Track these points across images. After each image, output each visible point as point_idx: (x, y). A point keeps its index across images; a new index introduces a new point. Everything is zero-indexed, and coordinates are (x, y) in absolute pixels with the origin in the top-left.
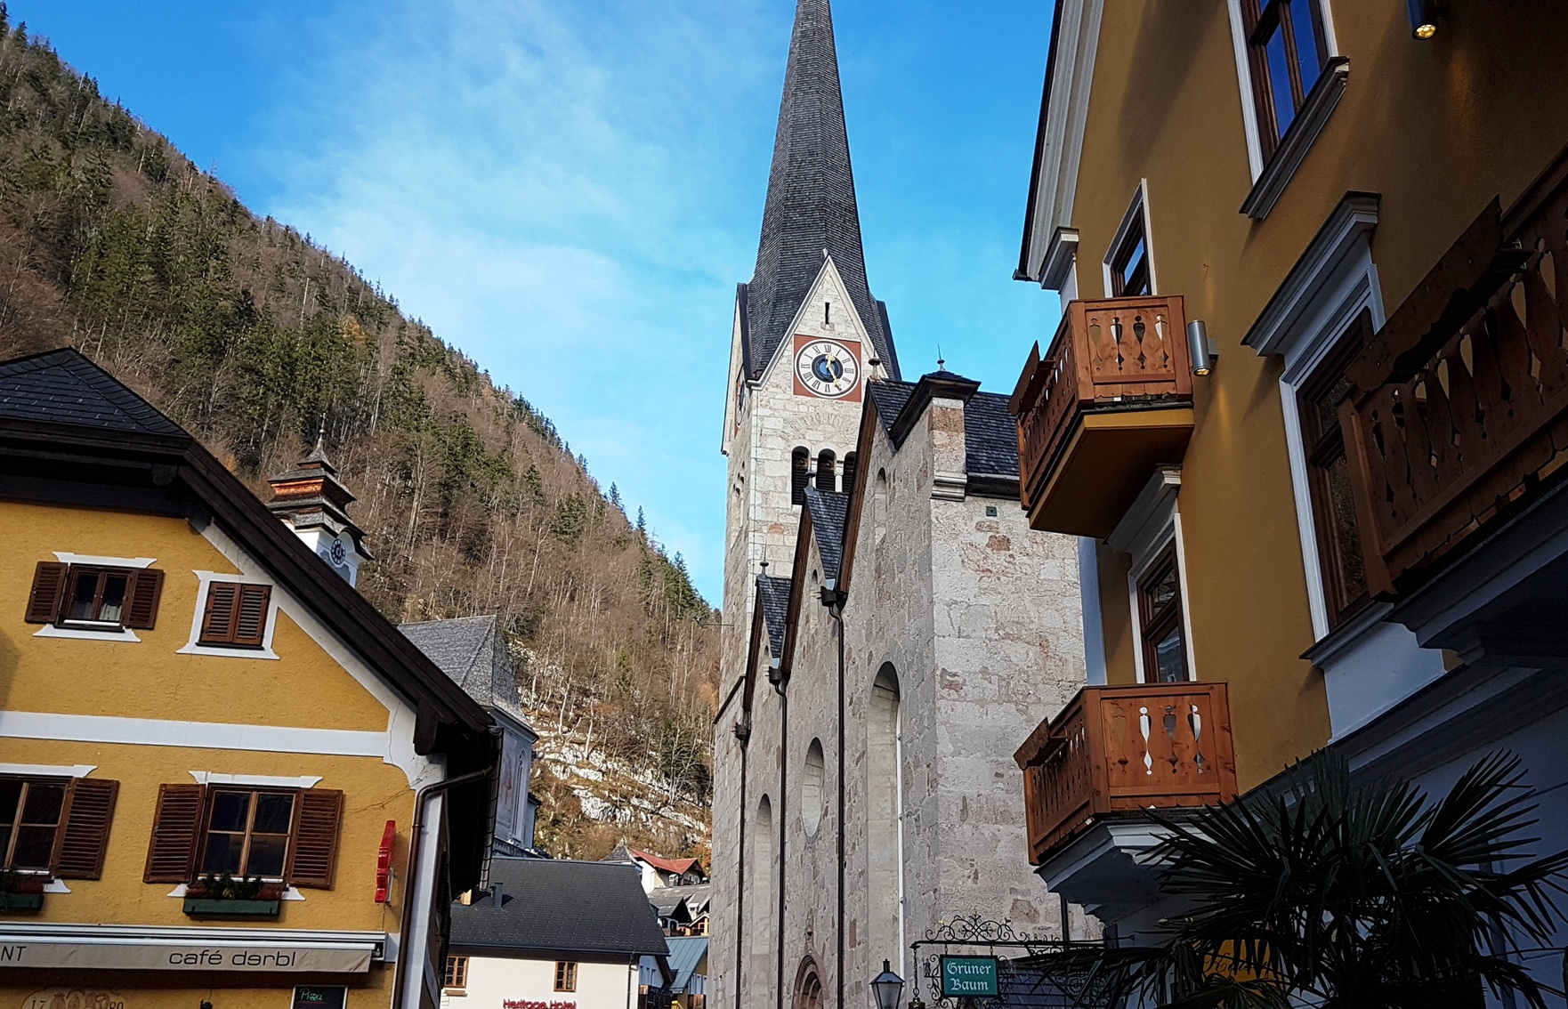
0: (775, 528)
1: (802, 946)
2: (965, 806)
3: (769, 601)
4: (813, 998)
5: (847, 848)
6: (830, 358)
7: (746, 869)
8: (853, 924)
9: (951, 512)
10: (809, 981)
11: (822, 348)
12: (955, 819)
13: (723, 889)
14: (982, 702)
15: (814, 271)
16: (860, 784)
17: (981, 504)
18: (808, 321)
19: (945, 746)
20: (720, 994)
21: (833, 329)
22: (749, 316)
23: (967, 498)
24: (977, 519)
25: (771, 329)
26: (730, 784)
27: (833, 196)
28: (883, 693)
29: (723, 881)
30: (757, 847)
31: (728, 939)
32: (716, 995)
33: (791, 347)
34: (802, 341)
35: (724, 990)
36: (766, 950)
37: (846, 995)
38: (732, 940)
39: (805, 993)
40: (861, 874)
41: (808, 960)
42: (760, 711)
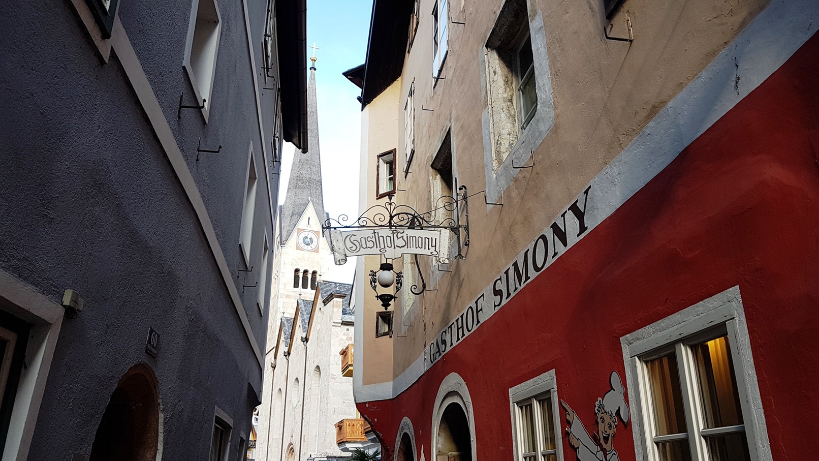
0: (287, 296)
1: (289, 439)
2: (335, 410)
3: (284, 326)
4: (292, 454)
5: (304, 414)
6: (309, 237)
7: (272, 410)
8: (305, 436)
9: (337, 330)
10: (291, 449)
11: (306, 234)
12: (332, 414)
13: (263, 415)
14: (341, 383)
15: (306, 205)
16: (309, 397)
17: (346, 327)
18: (303, 223)
19: (331, 395)
20: (261, 449)
21: (310, 227)
22: (282, 218)
23: (342, 326)
24: (344, 332)
25: (289, 226)
26: (268, 380)
27: (314, 177)
28: (317, 372)
29: (264, 412)
30: (276, 404)
31: (265, 432)
32: (260, 449)
33: (296, 233)
34: (300, 231)
35: (262, 448)
36: (277, 437)
37: (301, 455)
38: (266, 432)
39: (290, 453)
40: (308, 423)
41: (291, 444)
42: (280, 360)
